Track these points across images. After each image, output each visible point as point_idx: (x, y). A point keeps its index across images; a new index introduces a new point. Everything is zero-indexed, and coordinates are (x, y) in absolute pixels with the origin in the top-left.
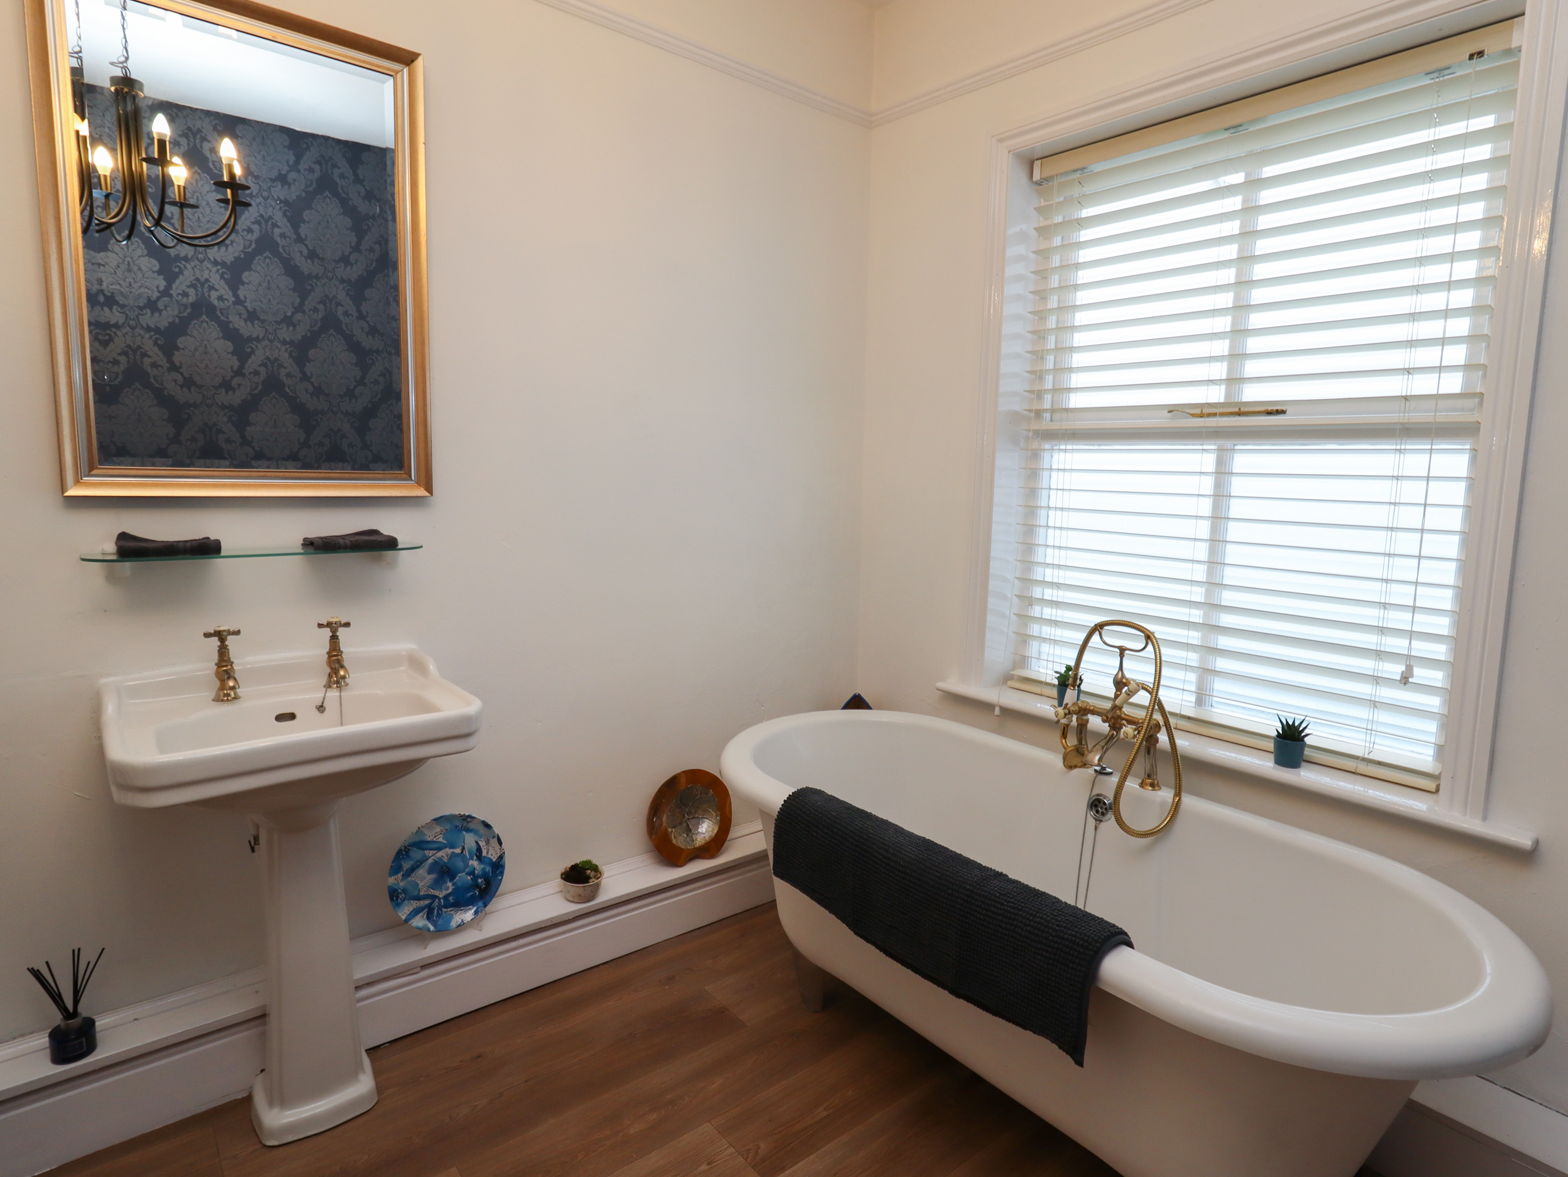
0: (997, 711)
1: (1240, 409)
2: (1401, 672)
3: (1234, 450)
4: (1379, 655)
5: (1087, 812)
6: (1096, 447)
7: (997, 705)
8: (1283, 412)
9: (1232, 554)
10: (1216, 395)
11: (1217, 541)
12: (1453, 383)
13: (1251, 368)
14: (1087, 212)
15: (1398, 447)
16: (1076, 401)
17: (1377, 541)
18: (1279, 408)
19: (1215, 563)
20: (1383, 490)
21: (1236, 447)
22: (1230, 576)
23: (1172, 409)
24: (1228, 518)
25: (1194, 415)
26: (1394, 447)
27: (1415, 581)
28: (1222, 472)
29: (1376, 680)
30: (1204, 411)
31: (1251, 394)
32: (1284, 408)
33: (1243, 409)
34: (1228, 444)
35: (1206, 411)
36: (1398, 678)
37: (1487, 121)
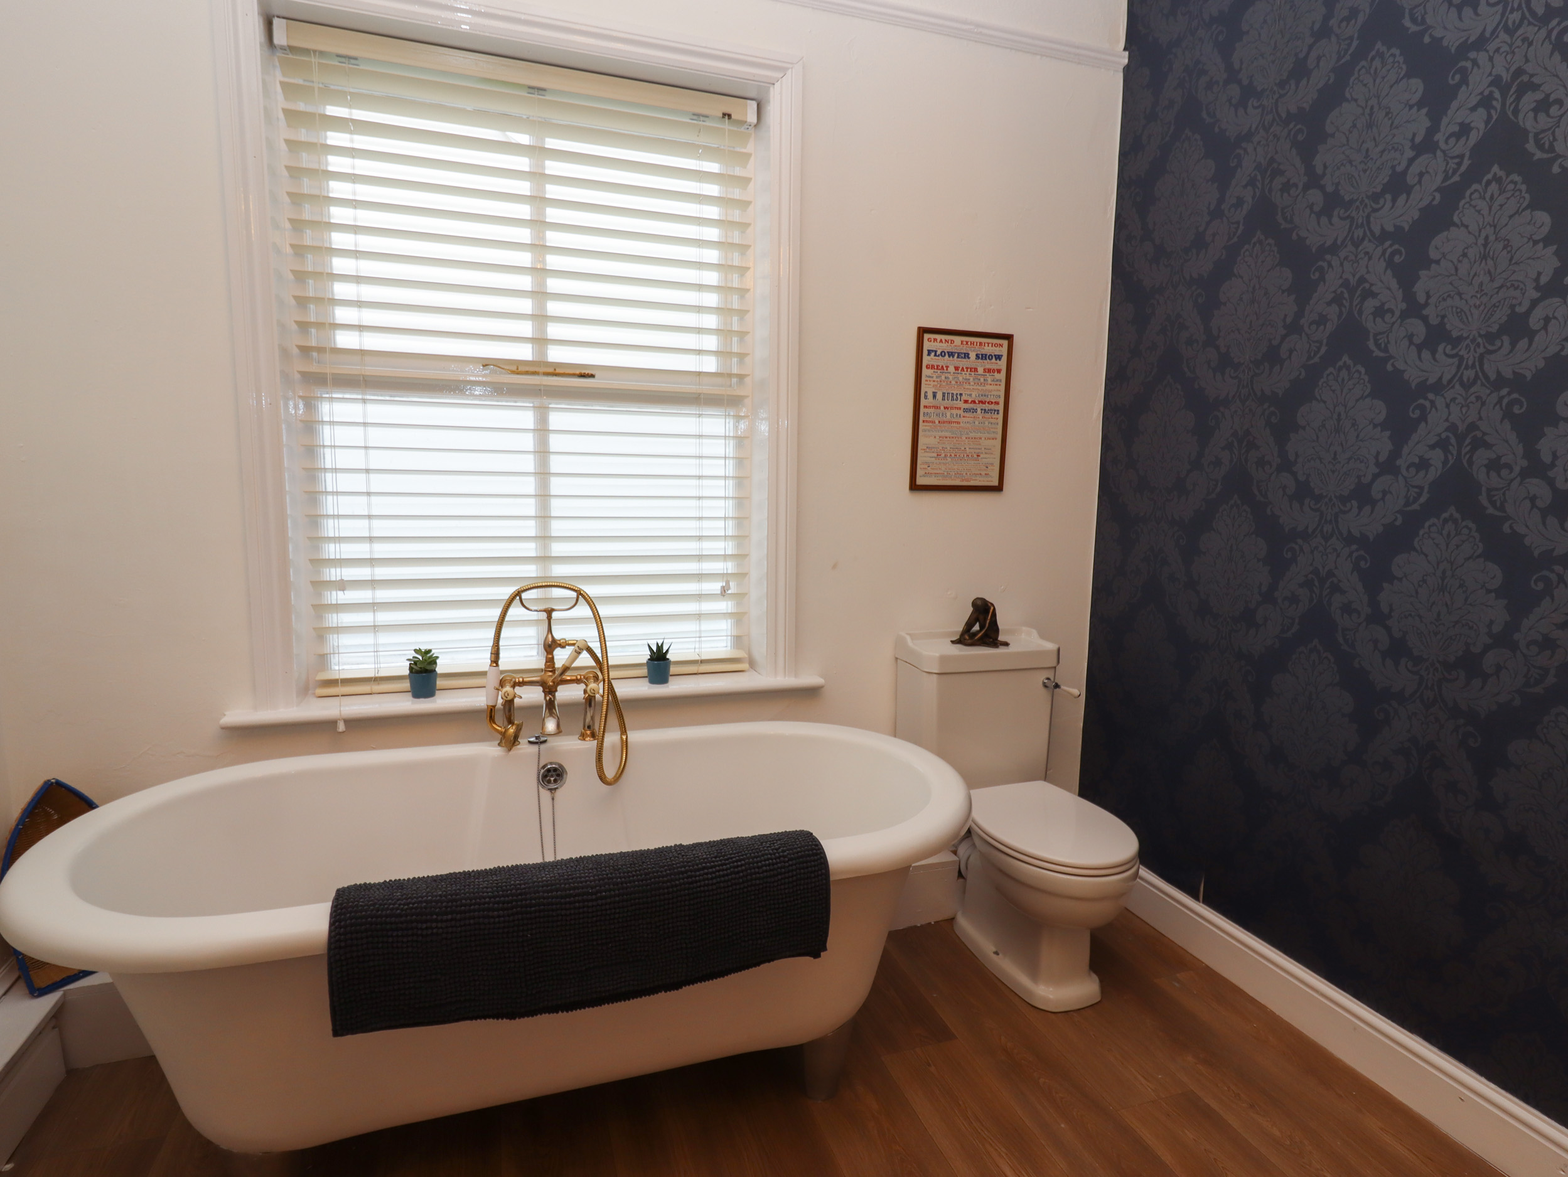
0: (341, 727)
1: (555, 370)
2: (720, 588)
3: (548, 408)
4: (700, 577)
5: (538, 787)
6: (388, 398)
7: (340, 720)
8: (592, 376)
9: (557, 507)
10: (524, 353)
11: (543, 496)
12: (710, 365)
13: (554, 331)
14: (332, 110)
15: (698, 413)
16: (345, 340)
17: (689, 488)
18: (590, 372)
19: (544, 517)
20: (689, 447)
21: (550, 406)
22: (557, 528)
23: (486, 363)
24: (550, 473)
25: (513, 372)
26: (695, 412)
27: (724, 516)
28: (542, 431)
29: (700, 597)
30: (517, 367)
31: (556, 355)
32: (593, 373)
33: (558, 371)
34: (545, 401)
35: (521, 369)
36: (719, 592)
37: (713, 167)
